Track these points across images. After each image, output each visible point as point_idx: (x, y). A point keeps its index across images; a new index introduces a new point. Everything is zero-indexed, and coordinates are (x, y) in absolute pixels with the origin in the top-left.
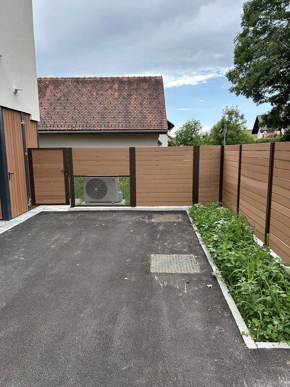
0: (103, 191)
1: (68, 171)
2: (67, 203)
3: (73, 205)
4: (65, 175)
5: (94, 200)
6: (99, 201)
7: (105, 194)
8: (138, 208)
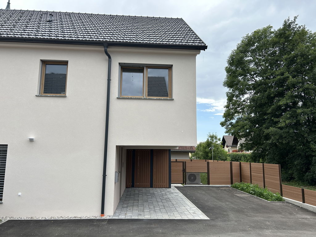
0: (195, 179)
1: (184, 170)
2: (183, 183)
3: (186, 184)
4: (183, 172)
5: (191, 183)
6: (192, 183)
7: (195, 180)
8: (210, 185)
